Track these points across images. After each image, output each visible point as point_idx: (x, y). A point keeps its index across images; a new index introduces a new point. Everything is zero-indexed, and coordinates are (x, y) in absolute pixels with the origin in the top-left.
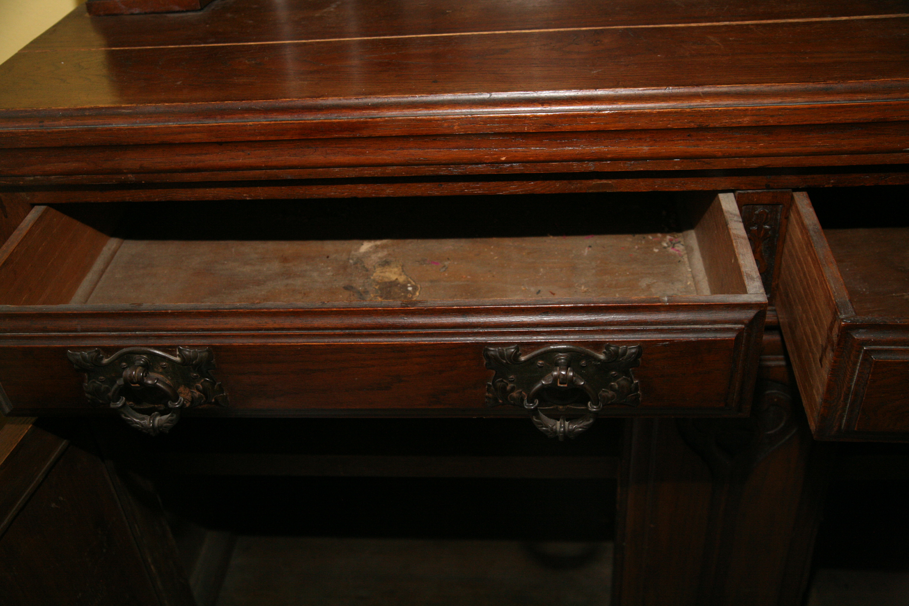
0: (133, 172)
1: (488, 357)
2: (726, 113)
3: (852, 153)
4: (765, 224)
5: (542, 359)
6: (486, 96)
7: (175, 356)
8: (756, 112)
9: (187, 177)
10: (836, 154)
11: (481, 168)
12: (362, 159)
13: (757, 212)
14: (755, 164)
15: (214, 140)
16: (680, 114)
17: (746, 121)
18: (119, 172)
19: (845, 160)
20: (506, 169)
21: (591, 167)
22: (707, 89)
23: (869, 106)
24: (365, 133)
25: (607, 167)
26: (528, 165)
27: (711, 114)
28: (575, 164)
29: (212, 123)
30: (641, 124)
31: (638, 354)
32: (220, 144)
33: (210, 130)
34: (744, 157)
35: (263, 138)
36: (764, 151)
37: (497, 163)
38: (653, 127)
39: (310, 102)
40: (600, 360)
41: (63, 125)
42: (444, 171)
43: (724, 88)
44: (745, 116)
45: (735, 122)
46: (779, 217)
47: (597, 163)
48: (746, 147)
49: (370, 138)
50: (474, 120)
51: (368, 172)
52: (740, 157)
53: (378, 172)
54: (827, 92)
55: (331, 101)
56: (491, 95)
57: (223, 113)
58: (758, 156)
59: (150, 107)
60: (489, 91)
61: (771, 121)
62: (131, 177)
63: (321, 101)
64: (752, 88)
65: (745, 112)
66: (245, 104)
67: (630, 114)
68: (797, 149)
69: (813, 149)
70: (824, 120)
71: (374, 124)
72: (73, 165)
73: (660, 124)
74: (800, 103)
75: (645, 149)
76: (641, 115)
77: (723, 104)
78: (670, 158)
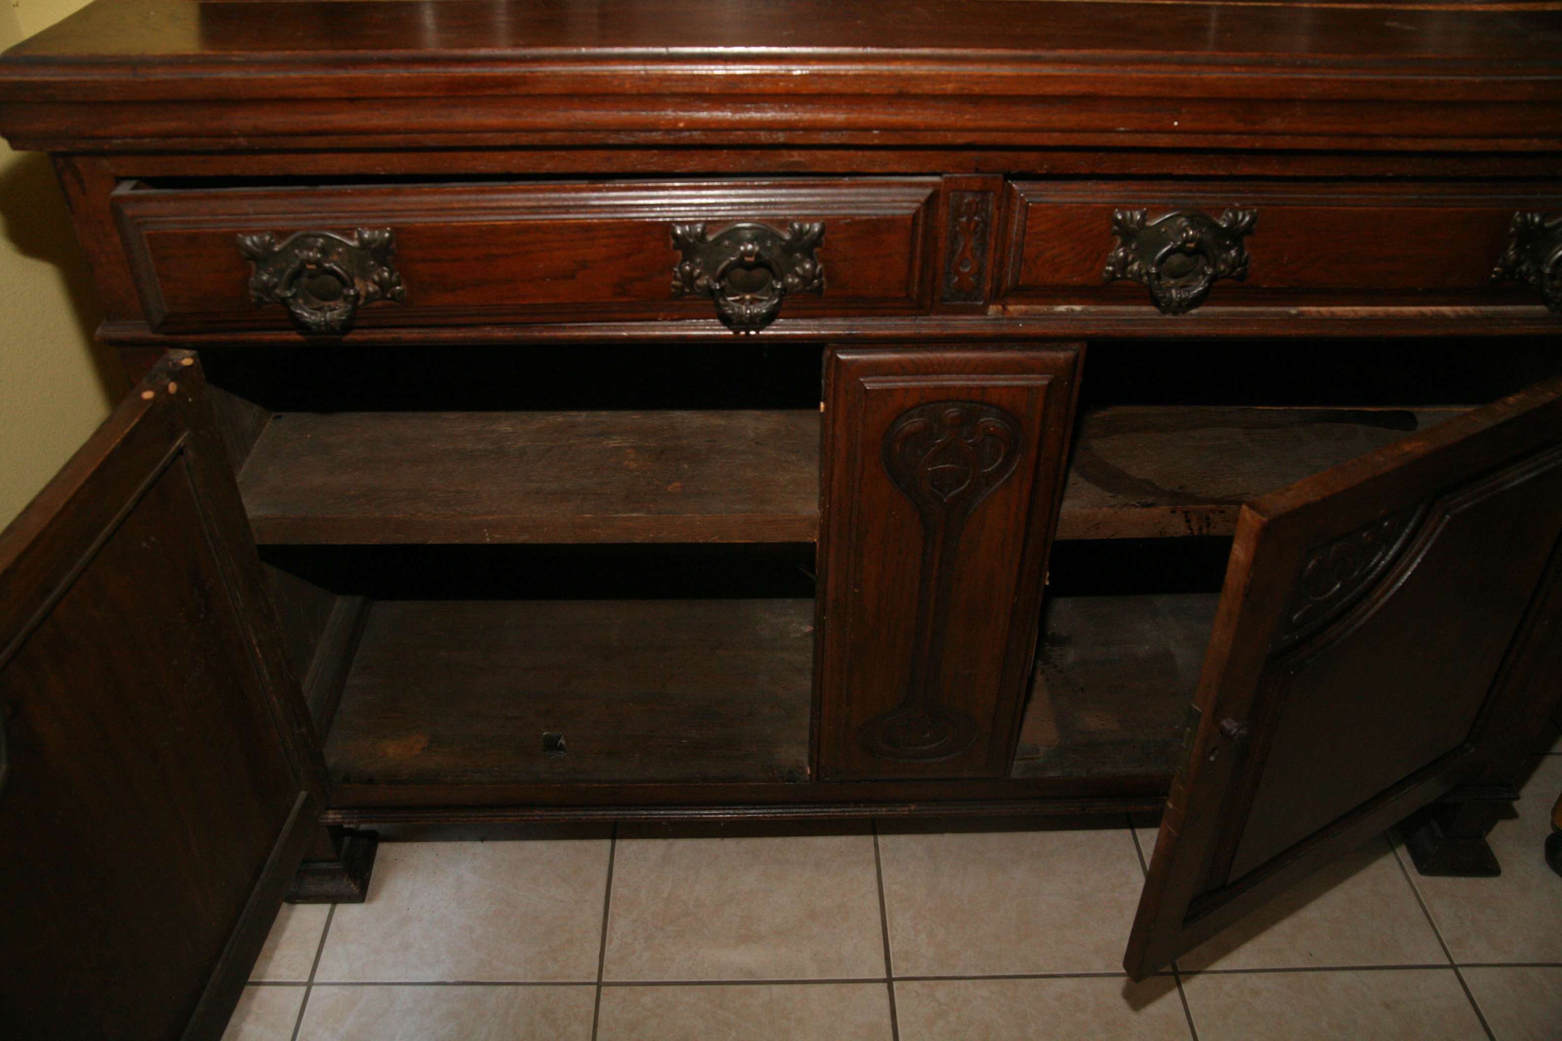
0: (245, 135)
1: (676, 236)
2: (927, 78)
3: (1063, 131)
4: (975, 215)
5: (729, 238)
6: (662, 50)
7: (352, 239)
8: (961, 79)
9: (311, 142)
10: (1046, 132)
11: (657, 136)
12: (519, 121)
13: (966, 201)
14: (961, 139)
15: (345, 94)
16: (878, 77)
17: (950, 88)
18: (228, 134)
19: (1057, 139)
20: (684, 138)
21: (781, 137)
22: (907, 51)
23: (1078, 77)
24: (523, 90)
25: (799, 138)
26: (709, 133)
27: (911, 78)
28: (762, 133)
29: (342, 74)
30: (836, 87)
31: (822, 232)
32: (351, 100)
33: (340, 83)
34: (949, 130)
35: (402, 94)
36: (970, 124)
37: (674, 130)
38: (849, 91)
39: (458, 52)
40: (784, 240)
41: (162, 74)
42: (612, 140)
43: (926, 51)
44: (949, 82)
45: (938, 89)
46: (990, 208)
47: (788, 133)
48: (951, 119)
49: (528, 95)
50: (647, 78)
51: (524, 139)
52: (944, 131)
53: (536, 139)
54: (1035, 60)
55: (483, 52)
56: (667, 50)
57: (356, 63)
58: (964, 130)
59: (268, 55)
60: (666, 45)
61: (977, 90)
62: (243, 142)
63: (471, 52)
64: (956, 52)
65: (948, 78)
66: (381, 53)
67: (825, 76)
68: (1004, 123)
69: (1023, 124)
70: (1033, 91)
71: (534, 80)
72: (172, 125)
73: (856, 88)
74: (1007, 70)
75: (839, 117)
76: (836, 77)
77: (924, 69)
78: (868, 129)
